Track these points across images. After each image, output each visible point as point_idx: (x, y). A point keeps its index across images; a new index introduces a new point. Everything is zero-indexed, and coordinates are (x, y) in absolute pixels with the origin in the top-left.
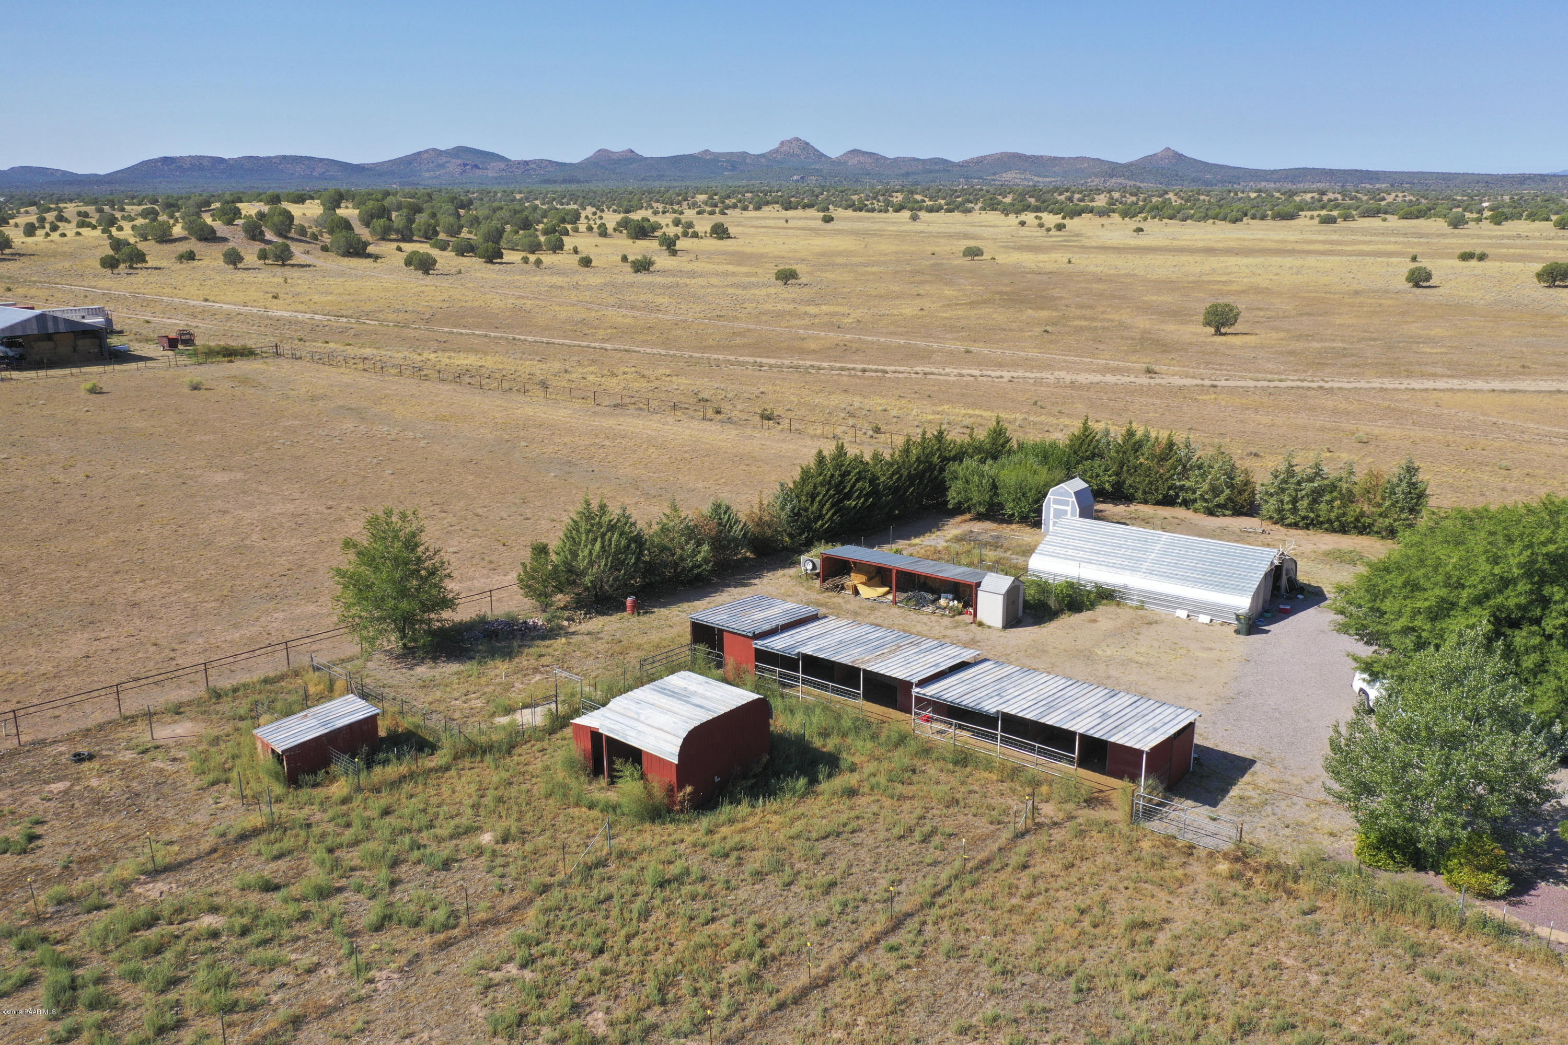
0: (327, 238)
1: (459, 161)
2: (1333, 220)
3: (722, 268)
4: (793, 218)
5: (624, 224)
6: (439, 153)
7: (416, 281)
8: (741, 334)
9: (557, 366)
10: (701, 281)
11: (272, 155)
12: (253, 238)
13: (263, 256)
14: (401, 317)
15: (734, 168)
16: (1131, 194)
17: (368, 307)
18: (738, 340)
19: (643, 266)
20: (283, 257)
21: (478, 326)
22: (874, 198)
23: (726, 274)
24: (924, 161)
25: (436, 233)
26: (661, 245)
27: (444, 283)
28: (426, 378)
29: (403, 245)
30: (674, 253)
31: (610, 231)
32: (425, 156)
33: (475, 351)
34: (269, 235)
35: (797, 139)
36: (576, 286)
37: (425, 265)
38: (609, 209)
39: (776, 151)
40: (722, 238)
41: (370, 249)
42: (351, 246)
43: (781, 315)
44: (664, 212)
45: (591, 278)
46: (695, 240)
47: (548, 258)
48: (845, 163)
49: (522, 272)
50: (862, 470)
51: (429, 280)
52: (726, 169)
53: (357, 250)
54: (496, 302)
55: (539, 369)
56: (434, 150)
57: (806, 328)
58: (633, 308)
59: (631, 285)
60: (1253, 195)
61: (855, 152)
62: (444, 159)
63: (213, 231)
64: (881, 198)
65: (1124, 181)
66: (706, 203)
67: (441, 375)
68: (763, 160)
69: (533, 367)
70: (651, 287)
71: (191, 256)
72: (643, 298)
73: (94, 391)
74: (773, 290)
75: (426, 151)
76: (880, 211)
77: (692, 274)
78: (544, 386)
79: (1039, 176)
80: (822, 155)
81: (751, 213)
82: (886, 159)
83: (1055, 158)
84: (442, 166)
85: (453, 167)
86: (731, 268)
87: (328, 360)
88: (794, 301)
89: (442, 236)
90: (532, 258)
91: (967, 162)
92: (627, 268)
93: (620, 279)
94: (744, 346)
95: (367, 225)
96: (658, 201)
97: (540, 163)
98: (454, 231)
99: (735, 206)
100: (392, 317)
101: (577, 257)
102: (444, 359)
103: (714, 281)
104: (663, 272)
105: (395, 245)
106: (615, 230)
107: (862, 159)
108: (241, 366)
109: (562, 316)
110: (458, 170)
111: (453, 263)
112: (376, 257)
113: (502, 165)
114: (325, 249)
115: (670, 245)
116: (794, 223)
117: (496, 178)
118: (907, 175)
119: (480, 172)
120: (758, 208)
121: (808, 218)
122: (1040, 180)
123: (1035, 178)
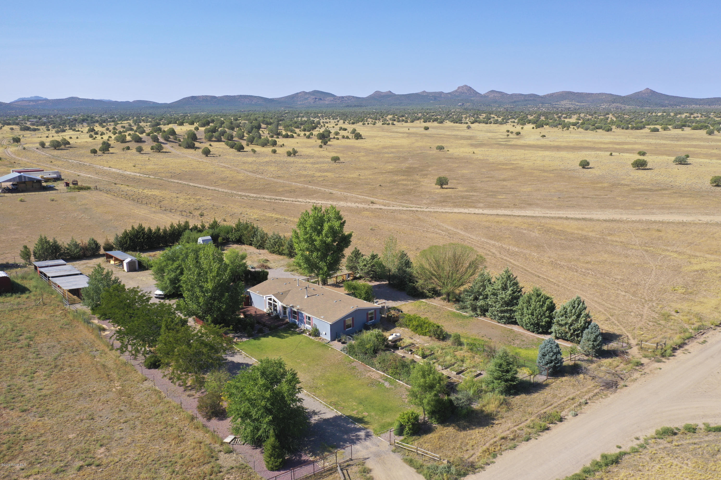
1: (314, 97)
2: (657, 130)
4: (416, 127)
6: (305, 93)
11: (236, 95)
15: (435, 99)
16: (589, 115)
24: (525, 96)
26: (322, 143)
30: (321, 147)
32: (300, 95)
35: (466, 86)
39: (456, 91)
47: (261, 149)
48: (488, 96)
49: (246, 156)
52: (432, 100)
56: (304, 92)
61: (493, 91)
62: (308, 96)
65: (619, 105)
68: (449, 95)
75: (300, 93)
76: (465, 123)
79: (579, 102)
80: (477, 93)
82: (507, 94)
83: (589, 94)
84: (307, 99)
85: (311, 100)
90: (255, 149)
91: (545, 96)
92: (286, 154)
97: (349, 97)
107: (496, 95)
110: (313, 101)
113: (332, 98)
115: (325, 143)
116: (412, 130)
117: (328, 104)
118: (515, 102)
119: (322, 102)
120: (412, 122)
121: (421, 127)
122: (579, 104)
123: (577, 104)
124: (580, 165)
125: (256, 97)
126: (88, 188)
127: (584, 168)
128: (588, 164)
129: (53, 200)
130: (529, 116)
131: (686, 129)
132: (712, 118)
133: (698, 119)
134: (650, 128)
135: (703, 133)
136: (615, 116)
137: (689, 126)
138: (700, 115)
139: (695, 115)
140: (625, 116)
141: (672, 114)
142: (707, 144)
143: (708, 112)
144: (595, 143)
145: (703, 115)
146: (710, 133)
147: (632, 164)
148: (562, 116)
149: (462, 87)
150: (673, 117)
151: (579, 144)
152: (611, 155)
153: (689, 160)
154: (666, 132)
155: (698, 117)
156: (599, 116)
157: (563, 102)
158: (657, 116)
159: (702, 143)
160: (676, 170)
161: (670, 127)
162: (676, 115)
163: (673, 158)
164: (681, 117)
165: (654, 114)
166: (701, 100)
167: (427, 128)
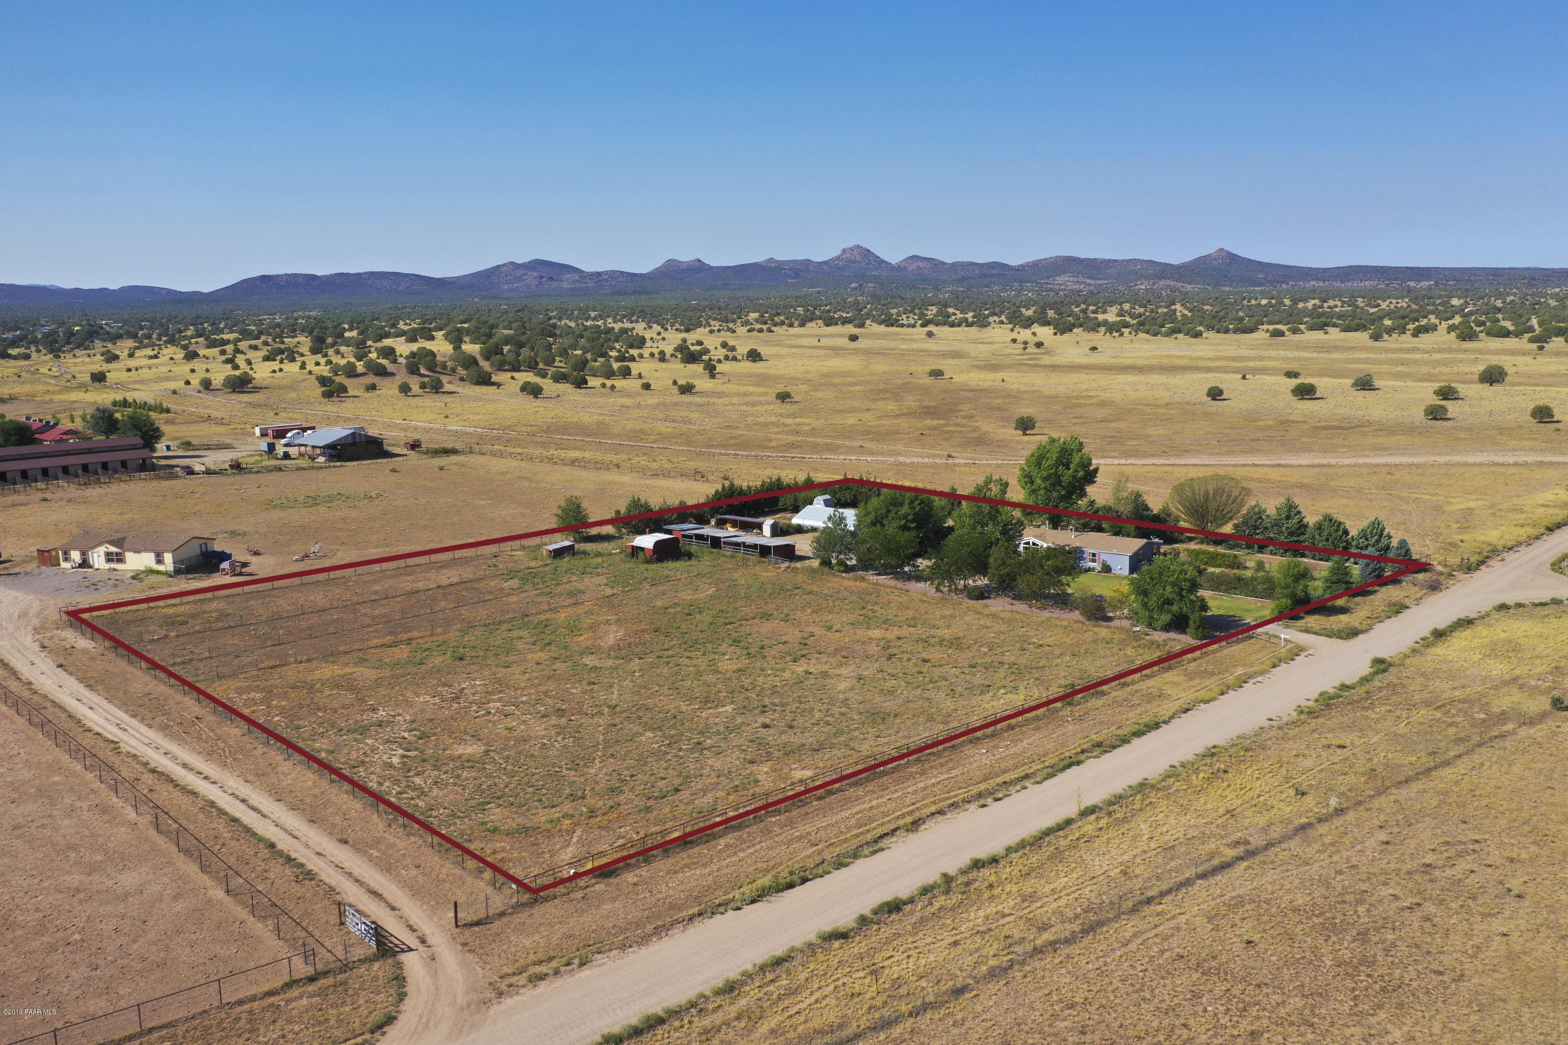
0: (461, 371)
1: (536, 274)
3: (744, 389)
4: (825, 336)
5: (682, 348)
6: (515, 266)
7: (530, 404)
8: (735, 438)
9: (625, 457)
10: (725, 400)
12: (412, 373)
13: (423, 386)
14: (529, 429)
15: (797, 275)
16: (1140, 306)
17: (509, 423)
18: (732, 442)
19: (687, 389)
20: (436, 388)
21: (578, 435)
22: (911, 312)
23: (745, 394)
24: (981, 266)
25: (537, 363)
26: (705, 369)
27: (550, 405)
28: (556, 463)
29: (516, 375)
30: (713, 376)
31: (668, 356)
32: (503, 269)
33: (580, 449)
34: (423, 371)
35: (859, 247)
36: (639, 406)
37: (534, 391)
38: (672, 326)
39: (838, 258)
40: (755, 361)
41: (494, 378)
42: (480, 377)
43: (766, 425)
44: (719, 331)
45: (650, 399)
46: (734, 363)
47: (619, 383)
48: (905, 268)
49: (603, 395)
50: (741, 492)
51: (538, 402)
52: (790, 277)
53: (484, 380)
54: (587, 417)
55: (615, 458)
56: (512, 263)
57: (778, 433)
58: (674, 421)
59: (676, 404)
60: (1264, 302)
61: (914, 258)
62: (521, 272)
63: (385, 368)
64: (917, 311)
66: (757, 321)
67: (564, 462)
68: (825, 267)
69: (610, 457)
70: (690, 405)
71: (373, 387)
72: (682, 414)
73: (394, 471)
74: (771, 407)
75: (505, 265)
76: (909, 326)
77: (721, 395)
78: (618, 466)
79: (1091, 278)
80: (883, 261)
81: (796, 330)
82: (944, 263)
83: (1109, 261)
84: (519, 279)
85: (531, 278)
86: (751, 389)
87: (501, 455)
88: (781, 415)
89: (541, 366)
90: (609, 383)
91: (1023, 266)
92: (675, 390)
93: (669, 399)
94: (734, 445)
95: (487, 359)
96: (715, 319)
97: (612, 274)
98: (550, 362)
99: (782, 323)
100: (524, 429)
101: (641, 382)
102: (562, 453)
103: (735, 400)
104: (701, 393)
105: (509, 375)
106: (672, 355)
107: (921, 264)
108: (454, 458)
109: (628, 427)
110: (535, 282)
111: (553, 388)
112: (498, 385)
113: (576, 277)
114: (462, 379)
115: (711, 370)
116: (825, 342)
117: (571, 290)
118: (963, 279)
119: (554, 284)
120: (802, 325)
121: (840, 336)
122: (1093, 282)
123: (1088, 281)
124: (1208, 394)
125: (407, 275)
126: (454, 452)
127: (1214, 399)
128: (1221, 392)
129: (441, 469)
130: (1023, 310)
131: (1330, 329)
132: (1362, 308)
133: (1337, 310)
134: (1267, 331)
135: (1362, 337)
136: (1187, 309)
137: (1335, 326)
138: (1339, 303)
139: (1331, 303)
140: (1206, 308)
141: (1287, 302)
142: (1383, 356)
143: (1353, 297)
144: (1192, 358)
145: (1344, 302)
146: (1376, 337)
147: (1292, 391)
148: (1087, 309)
149: (851, 249)
150: (1290, 307)
151: (1166, 362)
152: (1244, 377)
153: (1377, 383)
154: (1297, 337)
155: (1336, 306)
156: (1158, 307)
157: (1061, 279)
158: (1260, 305)
159: (1372, 356)
160: (1361, 399)
161: (1302, 327)
162: (1295, 302)
163: (1350, 381)
164: (1306, 308)
165: (1253, 302)
166: (1325, 270)
167: (854, 338)
